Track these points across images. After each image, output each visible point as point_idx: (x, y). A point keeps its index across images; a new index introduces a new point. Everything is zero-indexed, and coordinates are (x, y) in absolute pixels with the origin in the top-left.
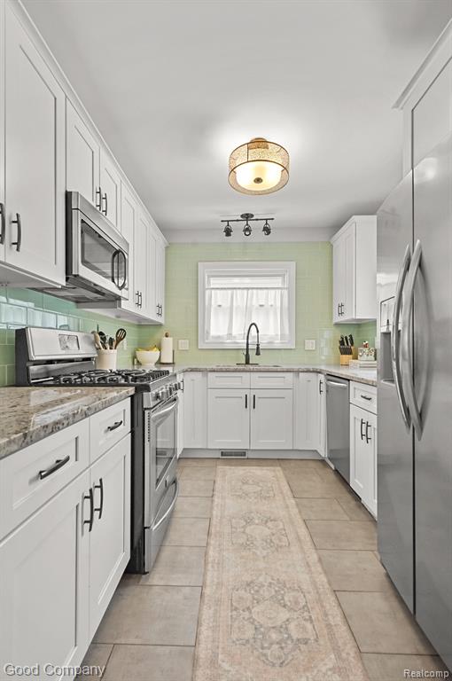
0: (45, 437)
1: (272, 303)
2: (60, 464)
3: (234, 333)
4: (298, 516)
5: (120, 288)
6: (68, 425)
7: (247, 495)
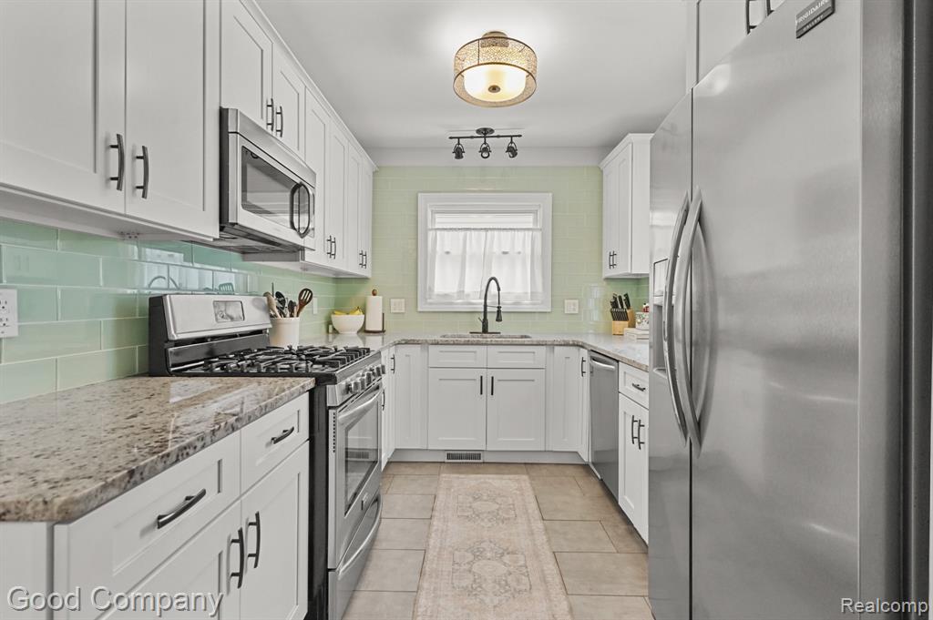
0: (165, 469)
1: (520, 250)
2: (191, 502)
3: (467, 290)
4: (546, 547)
5: (303, 236)
6: (203, 447)
7: (478, 515)
